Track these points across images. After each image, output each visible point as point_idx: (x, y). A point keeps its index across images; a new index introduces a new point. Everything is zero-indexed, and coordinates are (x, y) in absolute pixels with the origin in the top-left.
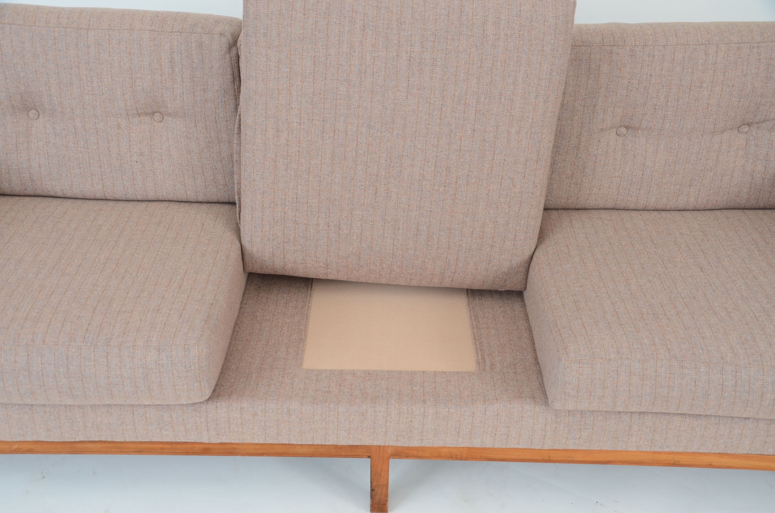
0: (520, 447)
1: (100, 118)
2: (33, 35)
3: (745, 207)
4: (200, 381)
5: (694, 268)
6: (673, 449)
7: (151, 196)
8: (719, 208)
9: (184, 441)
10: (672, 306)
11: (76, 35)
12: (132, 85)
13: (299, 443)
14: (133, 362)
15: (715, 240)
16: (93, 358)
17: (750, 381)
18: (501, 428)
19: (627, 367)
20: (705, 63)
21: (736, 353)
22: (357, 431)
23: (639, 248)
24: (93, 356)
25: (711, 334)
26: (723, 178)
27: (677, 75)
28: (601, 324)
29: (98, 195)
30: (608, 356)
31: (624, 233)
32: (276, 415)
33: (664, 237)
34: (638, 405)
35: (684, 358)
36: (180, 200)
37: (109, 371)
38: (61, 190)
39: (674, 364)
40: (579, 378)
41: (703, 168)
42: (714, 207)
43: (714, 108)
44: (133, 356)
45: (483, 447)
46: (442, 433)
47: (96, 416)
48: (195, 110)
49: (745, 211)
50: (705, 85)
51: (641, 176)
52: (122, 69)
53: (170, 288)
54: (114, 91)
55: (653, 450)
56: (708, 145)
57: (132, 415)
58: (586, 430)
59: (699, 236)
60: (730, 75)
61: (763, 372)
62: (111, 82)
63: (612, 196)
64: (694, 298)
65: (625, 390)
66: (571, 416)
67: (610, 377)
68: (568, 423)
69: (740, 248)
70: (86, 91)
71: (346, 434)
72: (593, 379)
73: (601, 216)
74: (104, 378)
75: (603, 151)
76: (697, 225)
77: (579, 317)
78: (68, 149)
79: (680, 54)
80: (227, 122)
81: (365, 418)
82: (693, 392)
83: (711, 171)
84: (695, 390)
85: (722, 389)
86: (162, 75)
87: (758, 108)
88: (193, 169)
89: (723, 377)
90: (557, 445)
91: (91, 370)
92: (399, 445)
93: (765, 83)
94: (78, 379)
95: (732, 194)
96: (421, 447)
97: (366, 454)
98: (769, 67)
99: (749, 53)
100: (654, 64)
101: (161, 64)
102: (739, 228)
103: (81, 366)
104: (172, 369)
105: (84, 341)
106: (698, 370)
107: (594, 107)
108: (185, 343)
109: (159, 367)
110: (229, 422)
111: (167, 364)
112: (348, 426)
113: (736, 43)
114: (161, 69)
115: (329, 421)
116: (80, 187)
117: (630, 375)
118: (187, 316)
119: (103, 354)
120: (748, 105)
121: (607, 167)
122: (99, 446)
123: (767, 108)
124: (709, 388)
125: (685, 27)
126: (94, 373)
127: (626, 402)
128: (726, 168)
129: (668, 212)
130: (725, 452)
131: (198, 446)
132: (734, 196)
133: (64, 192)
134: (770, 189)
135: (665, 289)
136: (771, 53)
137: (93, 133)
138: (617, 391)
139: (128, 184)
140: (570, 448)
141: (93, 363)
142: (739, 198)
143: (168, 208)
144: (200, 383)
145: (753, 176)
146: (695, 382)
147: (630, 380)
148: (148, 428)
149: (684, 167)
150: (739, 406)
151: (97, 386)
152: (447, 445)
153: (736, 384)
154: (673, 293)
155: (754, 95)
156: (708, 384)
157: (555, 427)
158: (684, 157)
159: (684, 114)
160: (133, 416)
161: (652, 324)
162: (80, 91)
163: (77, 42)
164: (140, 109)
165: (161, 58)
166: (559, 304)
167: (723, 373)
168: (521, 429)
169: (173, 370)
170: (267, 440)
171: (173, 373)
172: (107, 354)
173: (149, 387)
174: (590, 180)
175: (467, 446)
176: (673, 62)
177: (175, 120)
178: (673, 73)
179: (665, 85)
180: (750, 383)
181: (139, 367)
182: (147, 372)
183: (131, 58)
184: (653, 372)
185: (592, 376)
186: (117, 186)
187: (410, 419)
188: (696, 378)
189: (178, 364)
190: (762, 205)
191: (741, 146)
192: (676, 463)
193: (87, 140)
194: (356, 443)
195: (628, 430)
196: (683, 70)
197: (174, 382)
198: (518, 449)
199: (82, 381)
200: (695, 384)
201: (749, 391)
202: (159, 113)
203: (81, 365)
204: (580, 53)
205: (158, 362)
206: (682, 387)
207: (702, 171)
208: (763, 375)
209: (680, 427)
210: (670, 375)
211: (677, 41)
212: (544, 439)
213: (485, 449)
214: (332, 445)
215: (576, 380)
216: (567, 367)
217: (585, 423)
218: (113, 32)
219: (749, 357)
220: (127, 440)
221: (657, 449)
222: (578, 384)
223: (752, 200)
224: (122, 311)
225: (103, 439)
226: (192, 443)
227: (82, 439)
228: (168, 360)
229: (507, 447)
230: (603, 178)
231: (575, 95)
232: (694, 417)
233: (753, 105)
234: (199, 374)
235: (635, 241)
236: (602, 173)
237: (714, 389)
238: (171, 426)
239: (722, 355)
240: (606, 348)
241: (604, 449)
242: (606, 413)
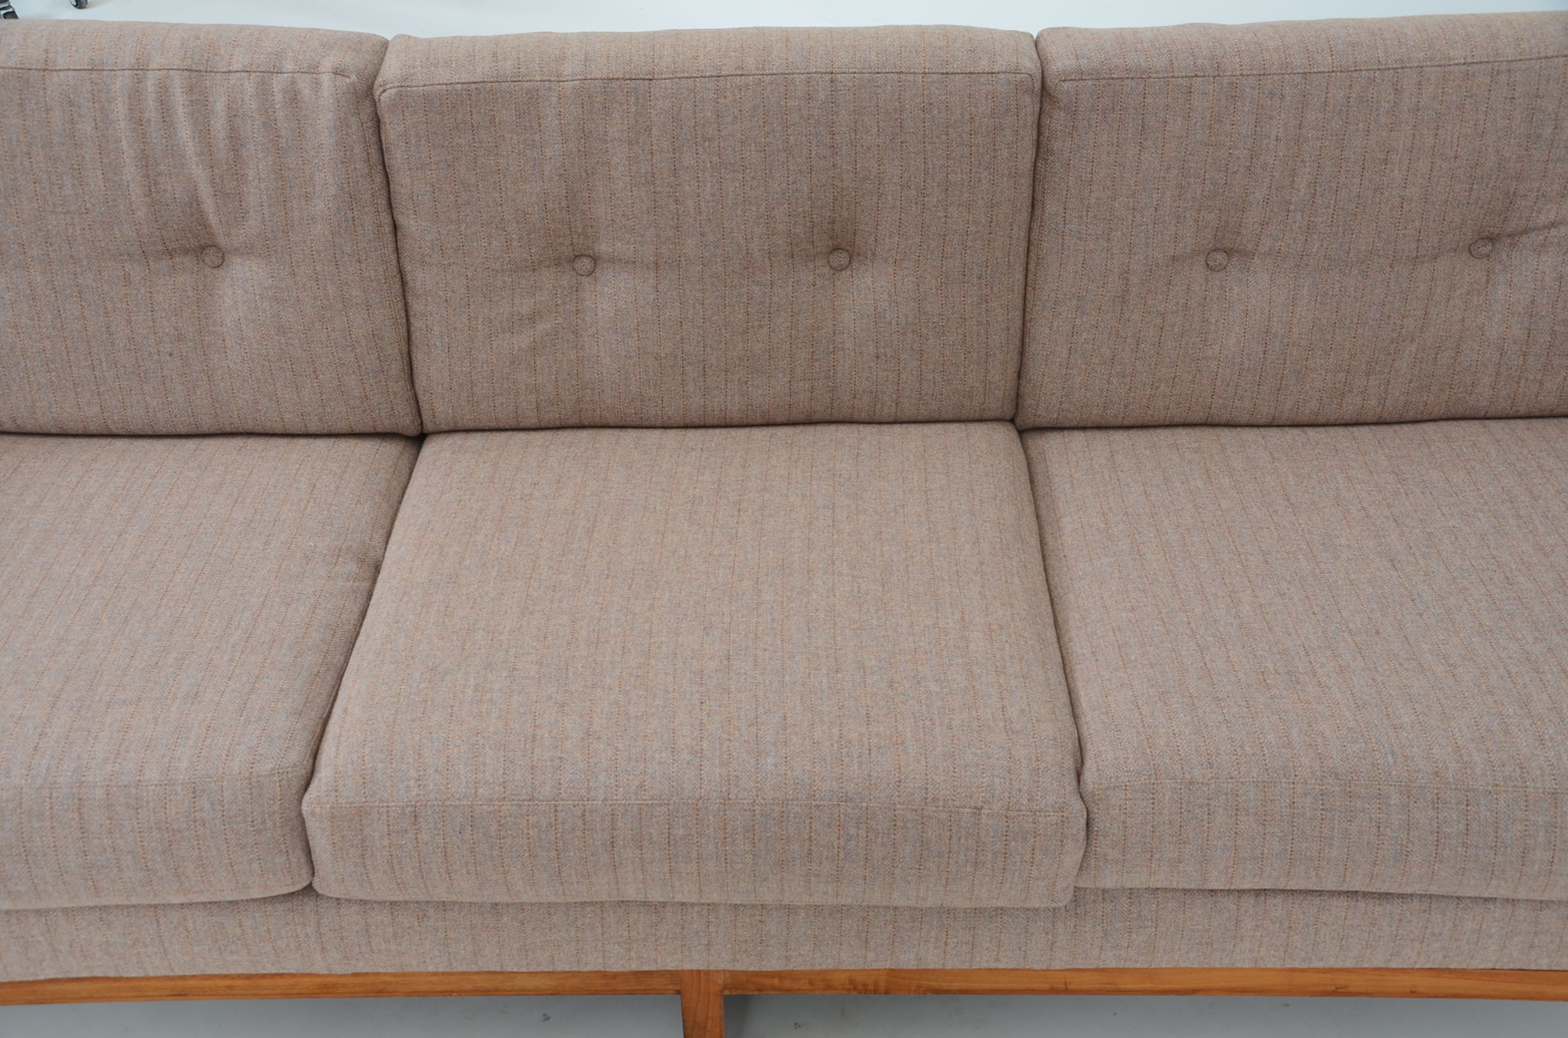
0: (1001, 966)
1: (85, 263)
3: (1488, 415)
4: (287, 851)
5: (1378, 560)
6: (1331, 963)
7: (206, 425)
8: (1431, 418)
9: (274, 971)
10: (1329, 653)
11: (18, 85)
12: (150, 190)
13: (524, 970)
14: (138, 819)
15: (1423, 493)
16: (48, 813)
17: (1497, 823)
18: (958, 931)
19: (1229, 796)
20: (1394, 109)
21: (1466, 762)
22: (645, 945)
23: (1259, 516)
24: (48, 808)
25: (1413, 718)
26: (1439, 356)
27: (1335, 138)
28: (1175, 699)
29: (93, 428)
30: (1189, 773)
31: (1227, 480)
32: (469, 916)
33: (1314, 488)
34: (1254, 876)
35: (1353, 775)
36: (271, 432)
37: (85, 840)
38: (11, 418)
39: (1333, 789)
40: (1124, 823)
41: (1395, 335)
42: (1420, 417)
43: (1416, 206)
44: (137, 804)
45: (921, 967)
46: (830, 942)
47: (77, 929)
48: (289, 240)
49: (1487, 422)
50: (1394, 157)
51: (1262, 356)
52: (125, 157)
53: (227, 642)
54: (110, 204)
55: (1288, 966)
56: (1404, 285)
57: (155, 925)
58: (1142, 929)
59: (1388, 483)
60: (1449, 133)
61: (1525, 804)
62: (102, 185)
63: (1200, 399)
64: (1378, 632)
65: (1225, 845)
66: (1108, 901)
67: (1192, 819)
68: (1103, 916)
69: (1475, 510)
70: (49, 205)
71: (622, 951)
72: (1155, 823)
73: (1177, 442)
74: (77, 854)
75: (1178, 303)
76: (1383, 457)
77: (1127, 682)
78: (20, 330)
79: (1339, 91)
80: (360, 262)
81: (662, 919)
82: (1373, 848)
83: (1411, 341)
84: (1378, 845)
85: (1437, 841)
86: (212, 167)
87: (1511, 203)
88: (293, 366)
89: (1440, 815)
90: (1079, 961)
91: (44, 838)
92: (739, 969)
93: (1526, 150)
94: (16, 858)
95: (1459, 389)
96: (786, 971)
97: (671, 987)
98: (1534, 114)
99: (1490, 86)
100: (1283, 115)
101: (209, 142)
102: (1473, 464)
103: (23, 830)
104: (225, 829)
105: (27, 775)
106: (1385, 801)
107: (1156, 212)
108: (250, 770)
109: (196, 827)
110: (367, 932)
111: (213, 819)
112: (626, 934)
113: (1460, 64)
114: (211, 155)
115: (583, 925)
116: (51, 412)
117: (1236, 814)
118: (258, 707)
119: (70, 802)
120: (1489, 196)
121: (1188, 338)
122: (91, 987)
123: (1530, 204)
124: (1408, 838)
125: (1351, 31)
126: (53, 844)
127: (1230, 871)
128: (1443, 334)
129: (1322, 429)
130: (1444, 967)
131: (307, 980)
132: (1462, 392)
133: (19, 422)
134: (1539, 377)
135: (1314, 613)
136: (1539, 84)
137: (72, 296)
138: (1208, 849)
139: (155, 403)
140: (1110, 966)
141: (49, 823)
142: (1474, 396)
143: (243, 450)
144: (288, 855)
145: (1503, 350)
146: (1379, 827)
147: (1237, 824)
148: (192, 950)
149: (1354, 335)
150: (1474, 877)
151: (60, 871)
152: (844, 967)
153: (1467, 830)
154: (1332, 622)
155: (1502, 176)
156: (1406, 832)
157: (1075, 926)
158: (1352, 313)
159: (1350, 221)
160: (158, 926)
161: (1285, 698)
162: (35, 205)
163: (21, 99)
164: (171, 241)
165: (209, 130)
166: (1085, 651)
167: (1440, 806)
168: (1000, 932)
169: (227, 832)
170: (453, 966)
171: (226, 839)
172: (78, 802)
173: (176, 869)
174: (1153, 368)
175: (887, 967)
176: (1325, 110)
177: (248, 262)
178: (1324, 133)
179: (1307, 160)
180: (1497, 827)
181: (152, 827)
182: (169, 837)
183: (143, 131)
184: (1286, 807)
185: (1153, 818)
186: (132, 407)
187: (759, 918)
188: (1380, 818)
189: (236, 817)
190: (1523, 410)
191: (1476, 286)
192: (1339, 990)
193: (59, 311)
194: (646, 968)
195: (1234, 928)
196: (1346, 127)
197: (231, 857)
198: (996, 969)
199: (28, 864)
200: (1379, 831)
201: (1496, 846)
202: (214, 249)
203: (22, 828)
204: (1122, 94)
205: (193, 816)
206: (1350, 838)
207: (1393, 342)
208: (1526, 811)
209: (1345, 919)
210: (1324, 812)
211: (1333, 63)
212: (1051, 949)
213: (927, 971)
214: (597, 972)
215: (1119, 827)
216: (1100, 800)
217: (1140, 916)
218: (100, 76)
219: (1494, 771)
220: (152, 974)
221: (1297, 964)
222: (1125, 836)
223: (1501, 400)
224: (115, 702)
225: (99, 973)
226: (293, 975)
227: (52, 976)
228: (214, 810)
229: (973, 967)
230: (1180, 363)
231: (1113, 185)
232: (1375, 898)
233: (1501, 197)
234: (284, 835)
235: (1250, 500)
236: (1177, 352)
237: (1419, 841)
238: (242, 945)
239: (1437, 767)
240: (1183, 755)
241: (1182, 965)
242: (1185, 894)
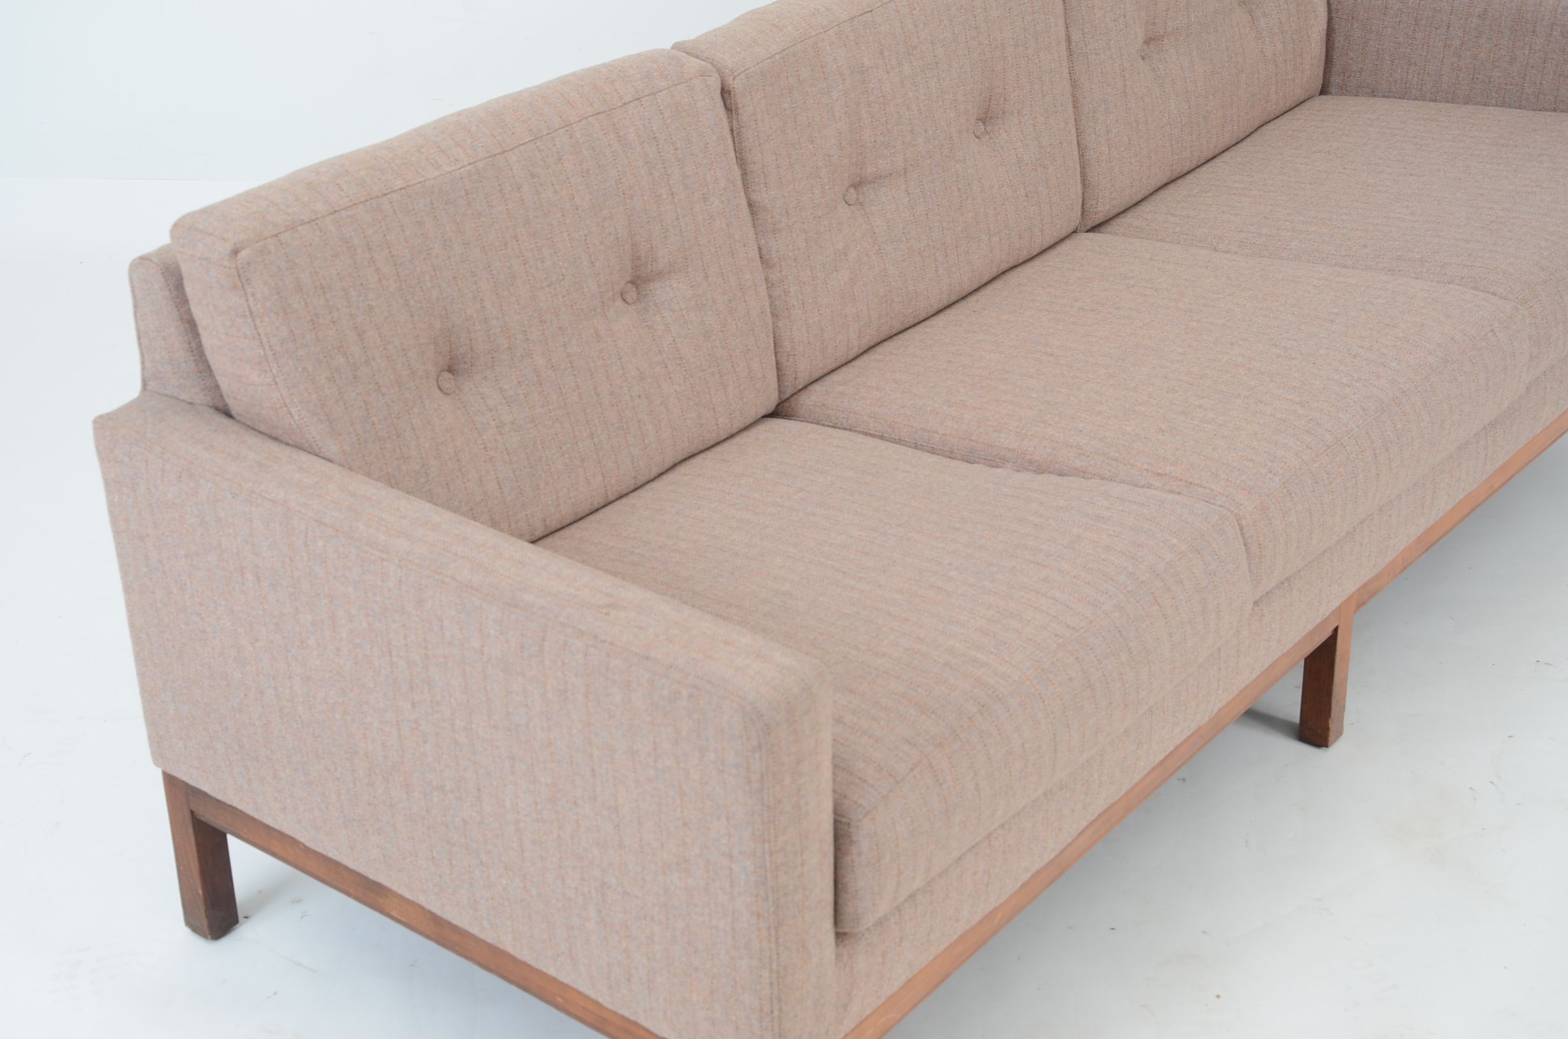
1: (569, 330)
2: (431, 200)
11: (493, 172)
62: (569, 246)
70: (537, 282)
88: (719, 368)
137: (566, 369)
139: (637, 451)
162: (529, 287)
163: (499, 185)
193: (560, 389)
218: (543, 143)
